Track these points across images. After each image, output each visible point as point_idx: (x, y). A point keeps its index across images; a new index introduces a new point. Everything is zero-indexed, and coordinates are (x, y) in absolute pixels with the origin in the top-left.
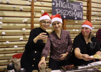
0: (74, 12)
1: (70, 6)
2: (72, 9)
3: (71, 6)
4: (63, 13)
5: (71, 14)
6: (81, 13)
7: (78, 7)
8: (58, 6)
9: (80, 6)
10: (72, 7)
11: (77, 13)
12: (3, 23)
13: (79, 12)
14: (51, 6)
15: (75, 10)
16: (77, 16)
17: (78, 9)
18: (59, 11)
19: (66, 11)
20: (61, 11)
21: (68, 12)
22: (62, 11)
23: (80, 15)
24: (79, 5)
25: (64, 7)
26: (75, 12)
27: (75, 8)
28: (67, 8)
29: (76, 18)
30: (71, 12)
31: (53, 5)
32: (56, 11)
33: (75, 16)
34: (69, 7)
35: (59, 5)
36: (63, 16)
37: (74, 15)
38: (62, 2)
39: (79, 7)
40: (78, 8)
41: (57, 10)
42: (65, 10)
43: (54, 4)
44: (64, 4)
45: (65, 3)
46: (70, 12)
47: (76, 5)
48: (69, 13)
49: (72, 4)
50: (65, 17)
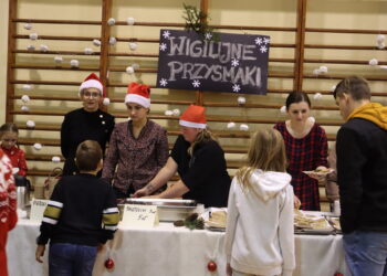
0: (229, 69)
1: (215, 52)
2: (224, 59)
3: (219, 50)
4: (190, 71)
5: (217, 76)
6: (259, 70)
7: (245, 52)
8: (177, 51)
9: (254, 46)
10: (222, 54)
11: (241, 70)
12: (31, 98)
13: (247, 69)
14: (157, 53)
15: (235, 63)
16: (240, 80)
17: (245, 58)
18: (177, 66)
19: (203, 65)
20: (183, 67)
21: (210, 70)
22: (189, 67)
23: (254, 76)
24: (250, 46)
25: (195, 55)
26: (232, 69)
27: (236, 57)
28: (205, 56)
29: (236, 88)
30: (218, 70)
31: (161, 51)
32: (169, 68)
33: (235, 81)
34: (211, 55)
35: (180, 50)
36: (193, 81)
37: (229, 79)
38: (188, 41)
39: (251, 52)
40: (247, 55)
41: (171, 64)
42: (197, 65)
43: (164, 47)
44: (197, 45)
45: (199, 42)
46: (214, 68)
47: (240, 45)
48: (212, 73)
49: (225, 44)
50: (196, 84)
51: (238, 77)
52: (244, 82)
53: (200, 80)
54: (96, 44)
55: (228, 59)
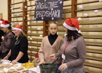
2: (49, 8)
4: (41, 14)
5: (47, 15)
7: (55, 4)
8: (38, 8)
9: (58, 2)
10: (48, 7)
11: (54, 12)
12: (13, 26)
13: (55, 11)
15: (52, 9)
16: (53, 15)
17: (55, 7)
20: (39, 12)
21: (45, 13)
23: (57, 14)
24: (56, 2)
25: (42, 8)
26: (51, 11)
27: (52, 7)
28: (44, 8)
29: (53, 19)
32: (36, 14)
33: (52, 16)
34: (46, 7)
37: (50, 15)
38: (41, 3)
39: (57, 4)
41: (37, 12)
42: (42, 12)
45: (43, 3)
46: (47, 12)
47: (54, 2)
49: (49, 3)
50: (42, 18)
51: (53, 14)
52: (55, 16)
53: (43, 17)
54: (21, 9)
55: (50, 8)
